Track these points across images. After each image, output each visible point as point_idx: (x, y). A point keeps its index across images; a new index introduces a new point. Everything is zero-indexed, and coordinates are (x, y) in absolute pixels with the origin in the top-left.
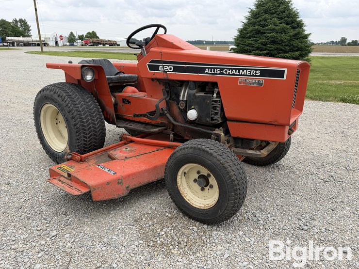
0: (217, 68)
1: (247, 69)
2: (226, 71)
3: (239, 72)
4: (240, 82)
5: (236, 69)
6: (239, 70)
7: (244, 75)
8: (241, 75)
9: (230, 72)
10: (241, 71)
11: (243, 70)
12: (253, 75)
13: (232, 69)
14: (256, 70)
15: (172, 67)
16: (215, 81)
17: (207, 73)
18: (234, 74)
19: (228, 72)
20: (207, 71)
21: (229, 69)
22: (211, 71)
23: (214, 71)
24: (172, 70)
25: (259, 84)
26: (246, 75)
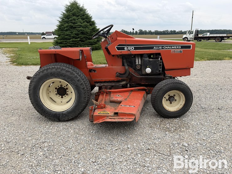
0: (160, 46)
1: (175, 46)
2: (165, 48)
3: (171, 47)
4: (172, 52)
5: (170, 46)
6: (171, 46)
7: (174, 49)
8: (172, 49)
9: (167, 47)
10: (172, 47)
11: (173, 46)
12: (178, 48)
13: (168, 46)
14: (179, 46)
15: (133, 48)
16: (159, 52)
17: (155, 49)
18: (169, 49)
19: (166, 48)
20: (155, 48)
21: (166, 46)
22: (157, 48)
23: (159, 48)
24: (133, 49)
25: (181, 52)
26: (175, 49)
